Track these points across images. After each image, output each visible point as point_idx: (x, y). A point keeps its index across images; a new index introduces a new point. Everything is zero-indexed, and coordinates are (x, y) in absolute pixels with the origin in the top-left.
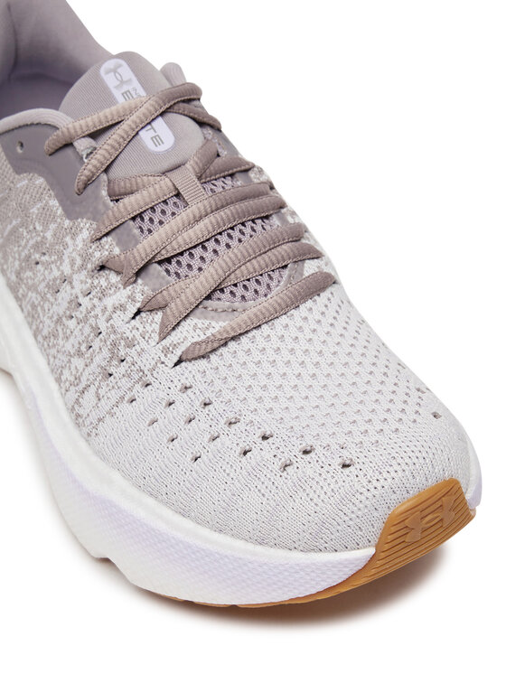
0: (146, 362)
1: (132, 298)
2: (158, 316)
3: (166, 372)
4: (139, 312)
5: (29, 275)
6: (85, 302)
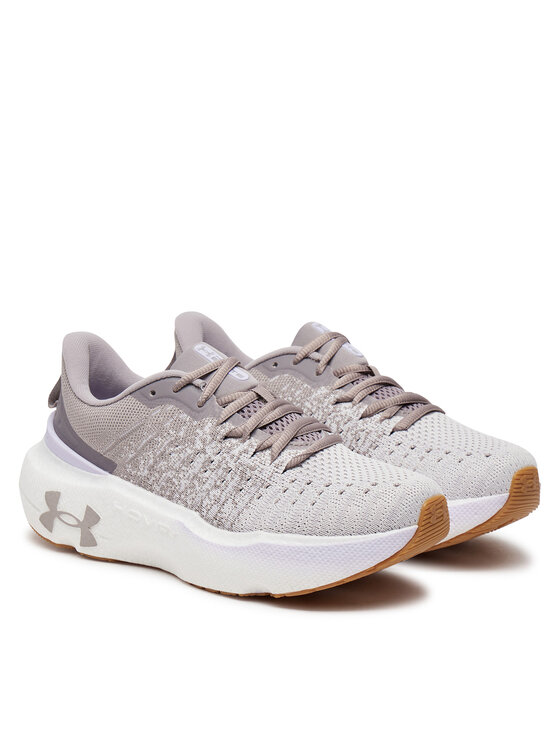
0: (265, 475)
1: (251, 445)
2: (268, 452)
3: (278, 477)
4: (255, 453)
5: (163, 464)
6: (217, 458)
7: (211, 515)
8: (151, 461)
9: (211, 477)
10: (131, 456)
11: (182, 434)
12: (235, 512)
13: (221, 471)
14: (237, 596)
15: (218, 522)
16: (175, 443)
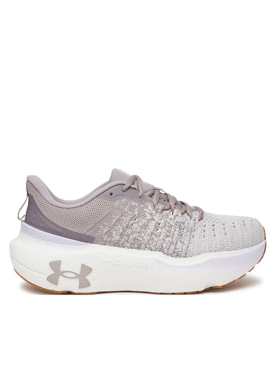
0: (191, 226)
5: (129, 231)
6: (162, 222)
7: (171, 251)
8: (121, 231)
9: (163, 232)
10: (106, 231)
11: (136, 213)
12: (185, 247)
13: (167, 228)
14: (198, 293)
15: (177, 254)
16: (134, 218)
